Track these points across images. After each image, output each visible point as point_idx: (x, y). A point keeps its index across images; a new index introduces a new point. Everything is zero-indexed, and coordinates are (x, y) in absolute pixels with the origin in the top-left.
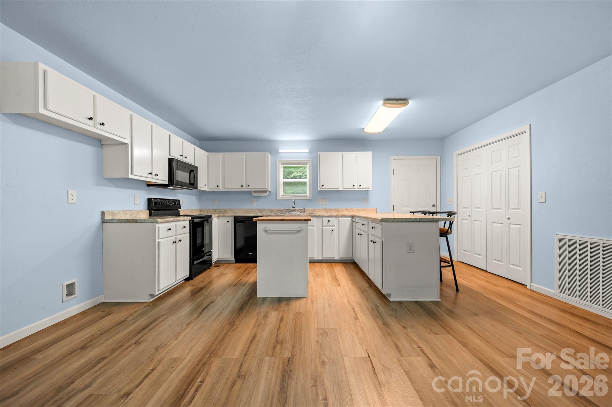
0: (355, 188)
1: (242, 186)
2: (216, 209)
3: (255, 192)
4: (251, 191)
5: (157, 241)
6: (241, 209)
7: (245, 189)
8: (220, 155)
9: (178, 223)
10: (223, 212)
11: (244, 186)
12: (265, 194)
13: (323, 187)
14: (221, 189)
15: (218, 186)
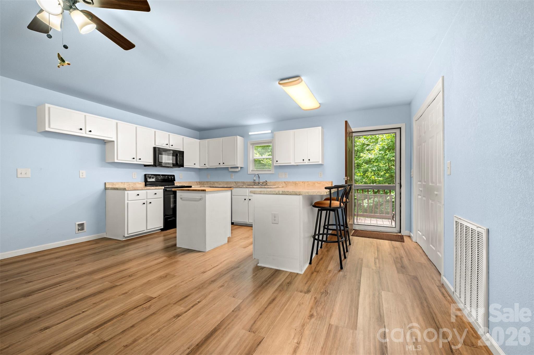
0: (306, 163)
1: (219, 164)
2: (208, 182)
3: (232, 168)
4: (228, 168)
5: (126, 202)
6: (224, 182)
7: (222, 166)
8: (207, 141)
9: (148, 191)
10: (212, 184)
11: (221, 163)
12: (237, 170)
13: (277, 162)
14: (207, 166)
15: (205, 164)
